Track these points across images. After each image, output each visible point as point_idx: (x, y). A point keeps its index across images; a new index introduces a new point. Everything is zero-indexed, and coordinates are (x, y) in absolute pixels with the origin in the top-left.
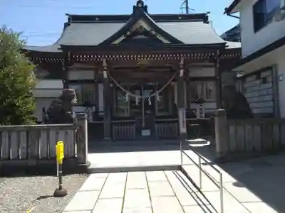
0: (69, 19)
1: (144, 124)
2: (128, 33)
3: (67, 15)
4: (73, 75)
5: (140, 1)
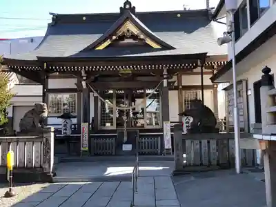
0: (53, 19)
1: (125, 139)
2: (114, 37)
3: (51, 14)
4: (53, 83)
5: (127, 3)
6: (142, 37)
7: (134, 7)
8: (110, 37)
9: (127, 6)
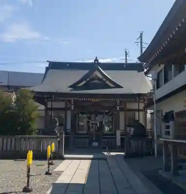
1: (94, 139)
2: (88, 79)
5: (96, 60)
6: (104, 80)
9: (96, 62)
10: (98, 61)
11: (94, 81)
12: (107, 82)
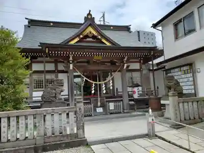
0: (29, 22)
2: (81, 36)
3: (26, 19)
6: (99, 37)
7: (94, 18)
8: (78, 36)
9: (89, 17)
10: (91, 15)
11: (88, 39)
12: (104, 41)
